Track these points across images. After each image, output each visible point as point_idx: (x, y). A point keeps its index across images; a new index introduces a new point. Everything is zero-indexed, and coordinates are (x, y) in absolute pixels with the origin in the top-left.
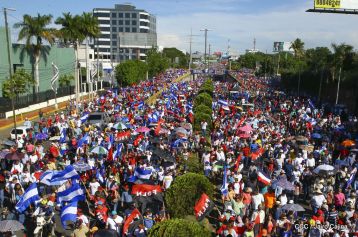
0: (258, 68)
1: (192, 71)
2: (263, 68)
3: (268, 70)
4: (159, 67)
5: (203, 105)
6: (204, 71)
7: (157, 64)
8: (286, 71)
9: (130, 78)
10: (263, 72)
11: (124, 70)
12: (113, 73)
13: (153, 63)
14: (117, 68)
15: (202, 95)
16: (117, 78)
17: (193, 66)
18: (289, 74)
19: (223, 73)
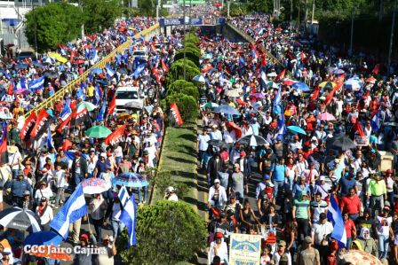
0: (277, 12)
1: (162, 22)
2: (286, 12)
3: (295, 15)
4: (104, 14)
5: (182, 80)
6: (182, 21)
7: (100, 9)
8: (328, 14)
9: (52, 35)
10: (287, 18)
11: (41, 21)
12: (20, 26)
13: (93, 8)
14: (26, 16)
15: (180, 63)
16: (28, 34)
17: (164, 12)
18: (333, 20)
19: (215, 23)
